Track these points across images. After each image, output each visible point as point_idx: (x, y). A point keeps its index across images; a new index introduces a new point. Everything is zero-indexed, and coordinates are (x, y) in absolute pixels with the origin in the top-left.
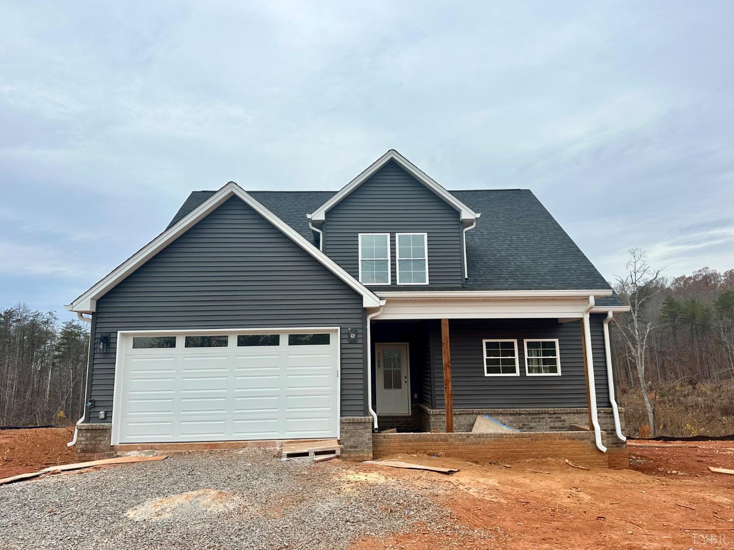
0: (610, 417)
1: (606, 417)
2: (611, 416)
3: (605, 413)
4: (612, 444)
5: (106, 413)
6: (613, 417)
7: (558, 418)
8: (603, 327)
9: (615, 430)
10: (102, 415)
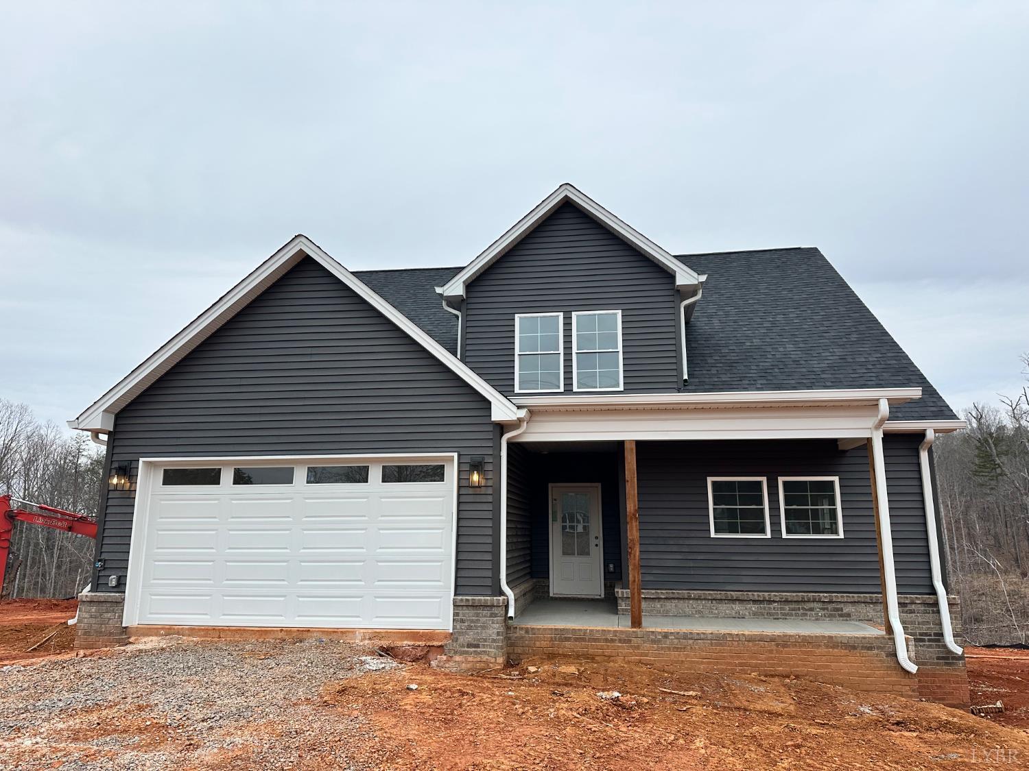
0: (933, 612)
1: (926, 612)
3: (924, 604)
4: (938, 658)
5: (119, 578)
6: (938, 612)
7: (837, 610)
8: (918, 457)
9: (942, 635)
10: (113, 581)
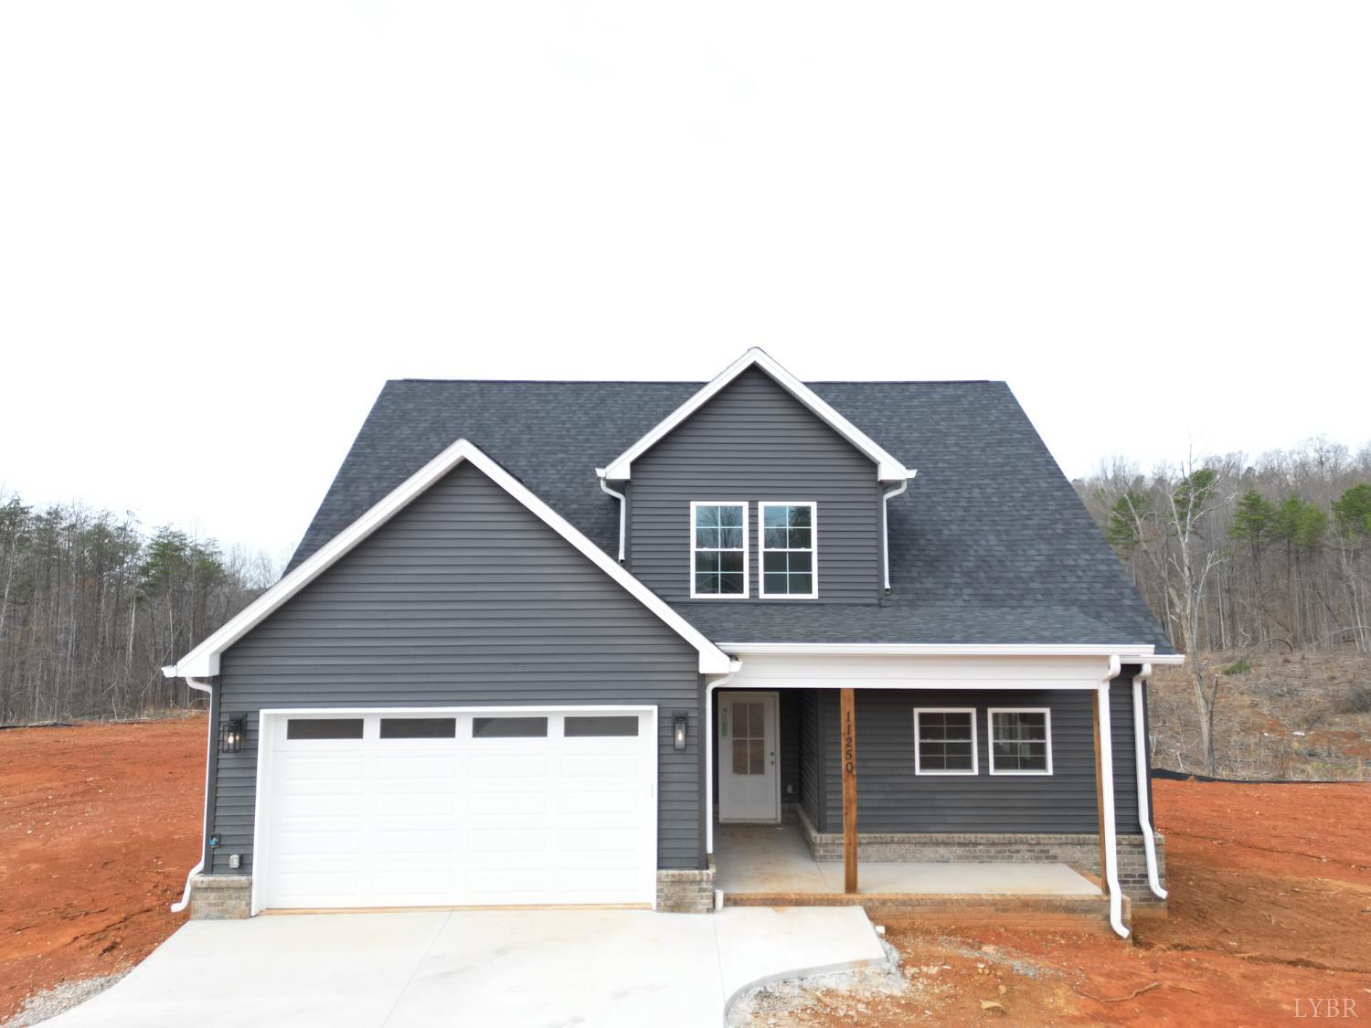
1: (1132, 853)
2: (1140, 850)
5: (241, 858)
7: (1043, 851)
10: (234, 861)
